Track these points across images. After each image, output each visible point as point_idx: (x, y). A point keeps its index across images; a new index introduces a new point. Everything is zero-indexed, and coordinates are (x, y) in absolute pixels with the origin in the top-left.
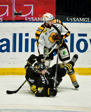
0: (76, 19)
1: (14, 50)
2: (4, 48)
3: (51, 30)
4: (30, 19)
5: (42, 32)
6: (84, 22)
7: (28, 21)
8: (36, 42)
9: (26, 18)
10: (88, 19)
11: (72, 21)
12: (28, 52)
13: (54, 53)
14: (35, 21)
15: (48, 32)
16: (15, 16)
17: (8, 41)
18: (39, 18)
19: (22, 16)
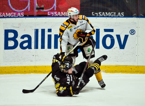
0: (102, 14)
1: (36, 47)
2: (25, 45)
3: (76, 26)
4: (53, 13)
5: (66, 28)
6: (110, 17)
7: (51, 16)
8: (59, 38)
9: (48, 12)
10: (115, 13)
11: (97, 16)
12: (51, 48)
13: (78, 50)
14: (59, 16)
15: (73, 28)
16: (36, 11)
17: (29, 37)
18: (62, 13)
19: (45, 10)
